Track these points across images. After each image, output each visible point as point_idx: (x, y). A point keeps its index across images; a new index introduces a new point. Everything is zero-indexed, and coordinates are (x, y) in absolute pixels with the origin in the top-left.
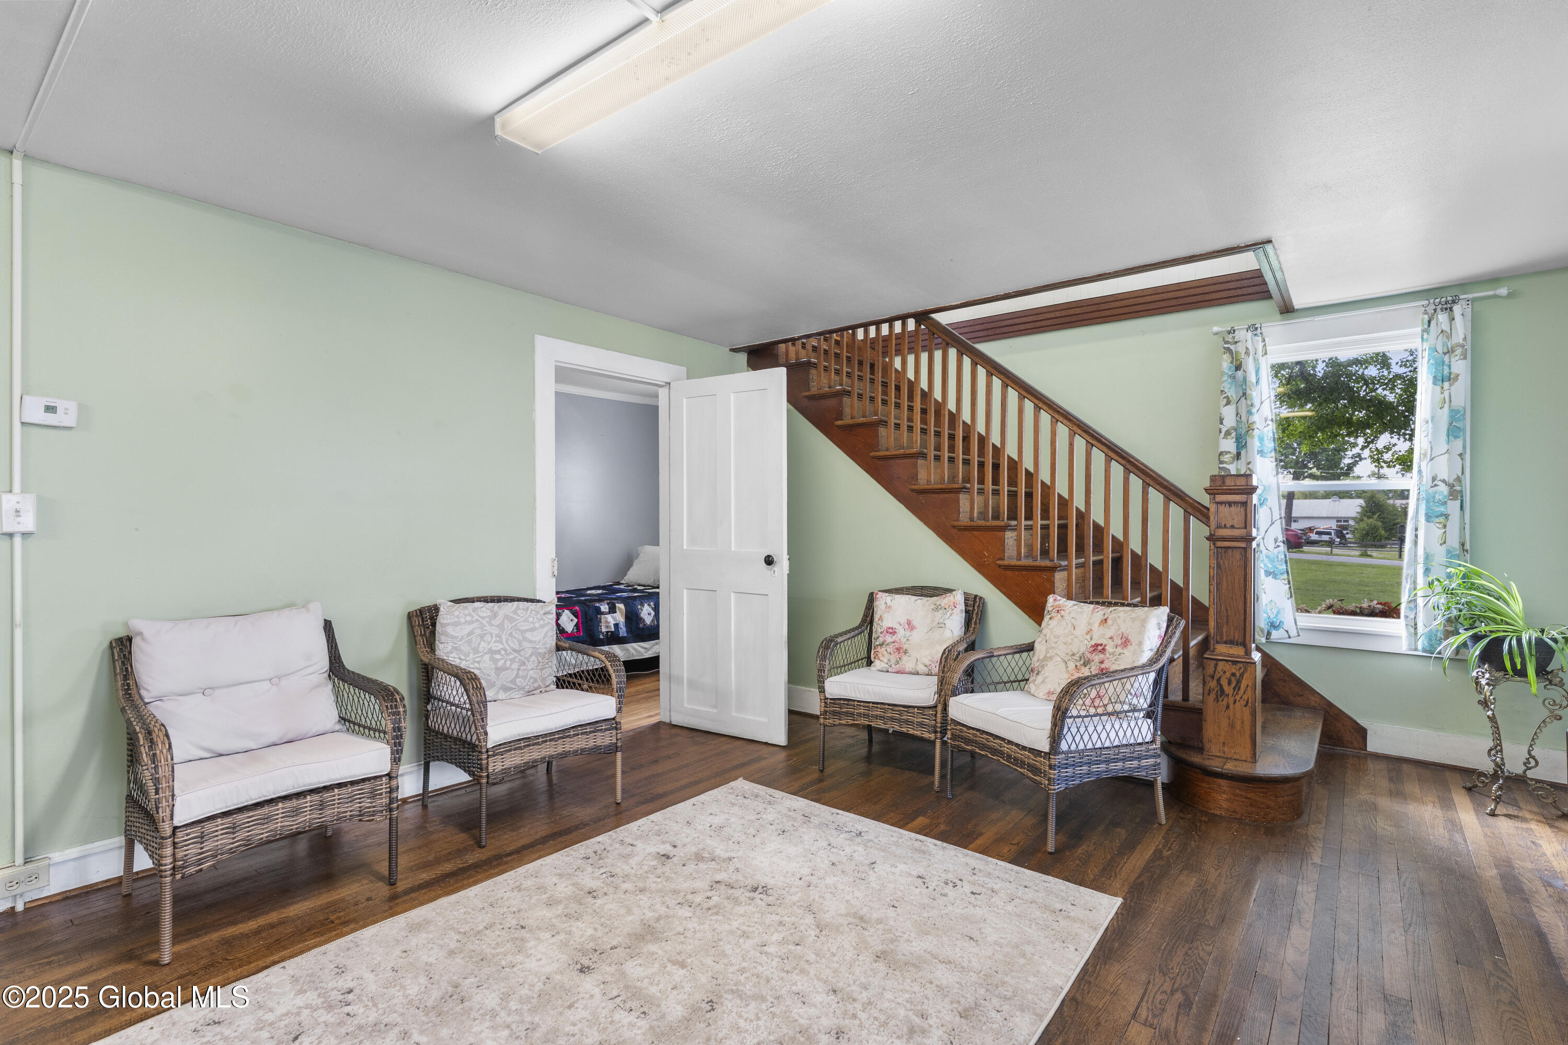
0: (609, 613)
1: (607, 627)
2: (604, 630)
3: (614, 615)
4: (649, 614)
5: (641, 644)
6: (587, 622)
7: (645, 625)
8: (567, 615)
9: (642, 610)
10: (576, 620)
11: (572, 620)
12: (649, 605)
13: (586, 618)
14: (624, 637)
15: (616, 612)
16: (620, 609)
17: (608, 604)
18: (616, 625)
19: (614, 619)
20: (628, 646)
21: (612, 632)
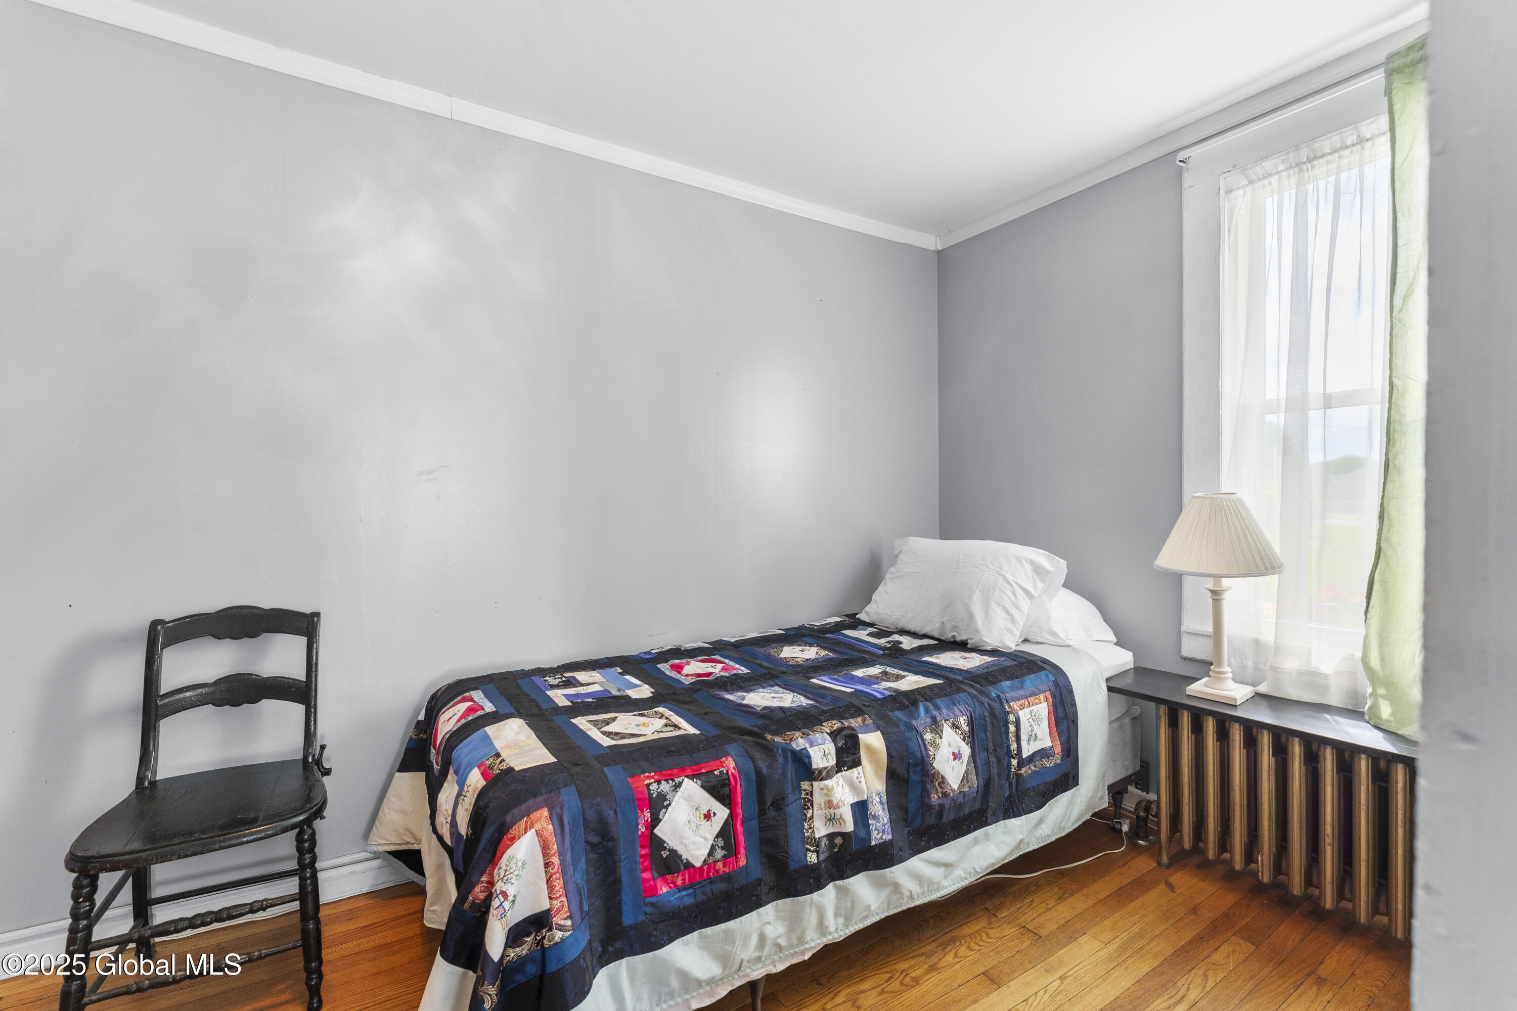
0: (840, 766)
1: (831, 820)
2: (821, 830)
3: (855, 772)
4: (956, 756)
5: (935, 853)
6: (762, 812)
7: (945, 795)
8: (689, 799)
9: (936, 746)
10: (722, 813)
11: (708, 816)
12: (955, 726)
13: (761, 800)
14: (885, 846)
15: (857, 763)
16: (871, 751)
17: (834, 735)
18: (861, 809)
19: (854, 787)
20: (897, 872)
21: (843, 835)
